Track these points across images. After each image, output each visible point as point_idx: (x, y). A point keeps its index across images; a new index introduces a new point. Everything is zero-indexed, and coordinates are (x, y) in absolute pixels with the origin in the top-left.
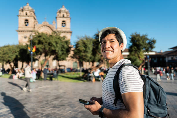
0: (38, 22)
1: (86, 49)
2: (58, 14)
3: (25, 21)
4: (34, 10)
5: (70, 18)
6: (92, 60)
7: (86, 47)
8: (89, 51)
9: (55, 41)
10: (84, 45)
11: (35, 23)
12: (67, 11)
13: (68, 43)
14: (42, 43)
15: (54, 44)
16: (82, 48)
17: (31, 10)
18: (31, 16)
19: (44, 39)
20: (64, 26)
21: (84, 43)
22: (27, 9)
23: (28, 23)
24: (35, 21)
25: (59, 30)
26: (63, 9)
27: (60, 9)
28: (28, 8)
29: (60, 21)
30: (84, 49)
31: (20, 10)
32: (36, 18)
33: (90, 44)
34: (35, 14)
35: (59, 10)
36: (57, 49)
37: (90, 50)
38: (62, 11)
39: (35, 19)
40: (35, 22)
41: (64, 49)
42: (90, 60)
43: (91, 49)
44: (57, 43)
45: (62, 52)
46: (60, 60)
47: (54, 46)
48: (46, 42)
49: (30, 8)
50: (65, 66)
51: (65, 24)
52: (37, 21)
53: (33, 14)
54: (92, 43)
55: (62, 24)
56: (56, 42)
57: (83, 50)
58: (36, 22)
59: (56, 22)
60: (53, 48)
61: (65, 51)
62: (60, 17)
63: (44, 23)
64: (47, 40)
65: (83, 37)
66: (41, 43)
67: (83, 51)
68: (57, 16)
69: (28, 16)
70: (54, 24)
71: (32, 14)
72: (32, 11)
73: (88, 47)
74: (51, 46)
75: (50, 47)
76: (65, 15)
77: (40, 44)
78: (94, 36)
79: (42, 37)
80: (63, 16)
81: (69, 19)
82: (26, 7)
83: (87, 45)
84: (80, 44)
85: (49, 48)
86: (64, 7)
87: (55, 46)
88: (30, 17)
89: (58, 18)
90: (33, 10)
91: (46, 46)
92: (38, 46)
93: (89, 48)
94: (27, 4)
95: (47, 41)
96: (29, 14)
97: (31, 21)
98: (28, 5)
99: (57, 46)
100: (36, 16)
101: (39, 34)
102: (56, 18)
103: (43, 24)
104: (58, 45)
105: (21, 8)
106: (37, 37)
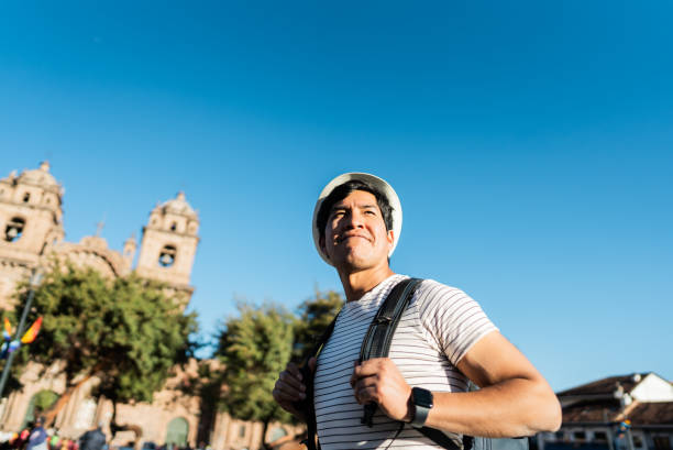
0: (65, 234)
1: (264, 356)
2: (156, 216)
3: (12, 224)
4: (63, 191)
5: (199, 241)
6: (267, 413)
7: (265, 345)
8: (275, 366)
9: (137, 308)
10: (259, 339)
11: (54, 234)
12: (190, 212)
13: (190, 326)
14: (78, 311)
15: (131, 320)
16: (248, 350)
17: (51, 186)
18: (43, 209)
19: (90, 293)
20: (165, 264)
21: (260, 330)
22: (36, 183)
23: (20, 230)
24: (55, 227)
25: (144, 274)
26: (178, 204)
27: (166, 203)
28: (42, 179)
29: (154, 243)
30: (259, 355)
31: (4, 179)
32: (60, 217)
33: (283, 336)
34: (60, 202)
35: (161, 206)
36: (137, 344)
37: (278, 360)
38: (174, 209)
39: (55, 220)
40: (51, 231)
41: (164, 350)
42: (258, 411)
43: (285, 356)
44: (143, 319)
45: (156, 360)
46: (125, 401)
47: (128, 330)
48: (97, 308)
49: (50, 181)
50: (138, 432)
51: (172, 256)
52: (60, 227)
53: (54, 201)
54: (290, 335)
55: (162, 255)
56: (140, 313)
57: (253, 358)
58: (58, 231)
59: (138, 246)
60: (120, 337)
61: (167, 357)
62: (161, 230)
63: (88, 243)
64: (106, 299)
65: (254, 305)
66: (70, 310)
67: (250, 363)
68: (150, 224)
69: (32, 207)
70: (129, 251)
71: (48, 201)
72: (51, 192)
73: (273, 350)
74: (115, 327)
75: (108, 329)
76: (181, 227)
77: (67, 314)
78: (300, 307)
79: (84, 286)
80: (173, 228)
81: (194, 241)
82: (34, 175)
83: (270, 338)
84: (243, 333)
85: (103, 336)
86: (182, 197)
87: (134, 328)
88: (37, 212)
89: (148, 233)
90: (59, 188)
91: (91, 325)
92: (52, 323)
93: (277, 353)
94: (41, 163)
95: (104, 303)
96: (35, 198)
97: (38, 225)
98: (45, 167)
99: (140, 330)
100: (63, 212)
101: (72, 271)
102: (144, 230)
103: (82, 243)
104: (147, 327)
105: (14, 174)
106: (59, 282)
